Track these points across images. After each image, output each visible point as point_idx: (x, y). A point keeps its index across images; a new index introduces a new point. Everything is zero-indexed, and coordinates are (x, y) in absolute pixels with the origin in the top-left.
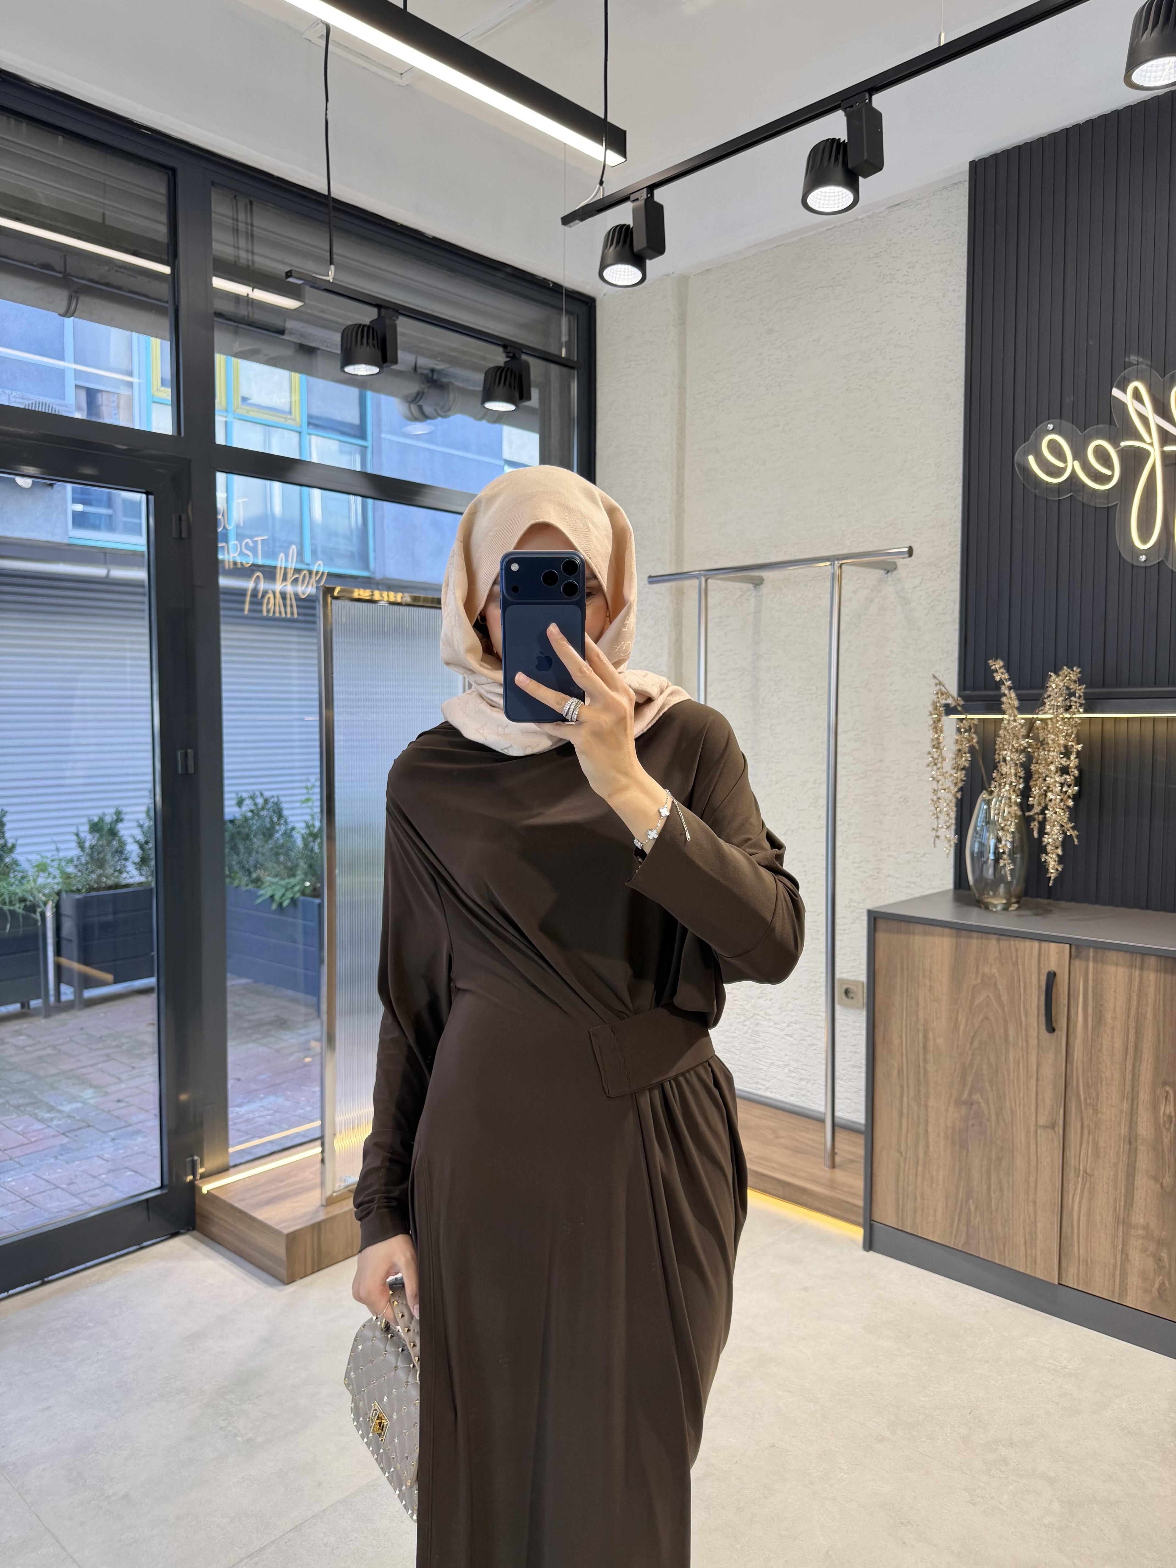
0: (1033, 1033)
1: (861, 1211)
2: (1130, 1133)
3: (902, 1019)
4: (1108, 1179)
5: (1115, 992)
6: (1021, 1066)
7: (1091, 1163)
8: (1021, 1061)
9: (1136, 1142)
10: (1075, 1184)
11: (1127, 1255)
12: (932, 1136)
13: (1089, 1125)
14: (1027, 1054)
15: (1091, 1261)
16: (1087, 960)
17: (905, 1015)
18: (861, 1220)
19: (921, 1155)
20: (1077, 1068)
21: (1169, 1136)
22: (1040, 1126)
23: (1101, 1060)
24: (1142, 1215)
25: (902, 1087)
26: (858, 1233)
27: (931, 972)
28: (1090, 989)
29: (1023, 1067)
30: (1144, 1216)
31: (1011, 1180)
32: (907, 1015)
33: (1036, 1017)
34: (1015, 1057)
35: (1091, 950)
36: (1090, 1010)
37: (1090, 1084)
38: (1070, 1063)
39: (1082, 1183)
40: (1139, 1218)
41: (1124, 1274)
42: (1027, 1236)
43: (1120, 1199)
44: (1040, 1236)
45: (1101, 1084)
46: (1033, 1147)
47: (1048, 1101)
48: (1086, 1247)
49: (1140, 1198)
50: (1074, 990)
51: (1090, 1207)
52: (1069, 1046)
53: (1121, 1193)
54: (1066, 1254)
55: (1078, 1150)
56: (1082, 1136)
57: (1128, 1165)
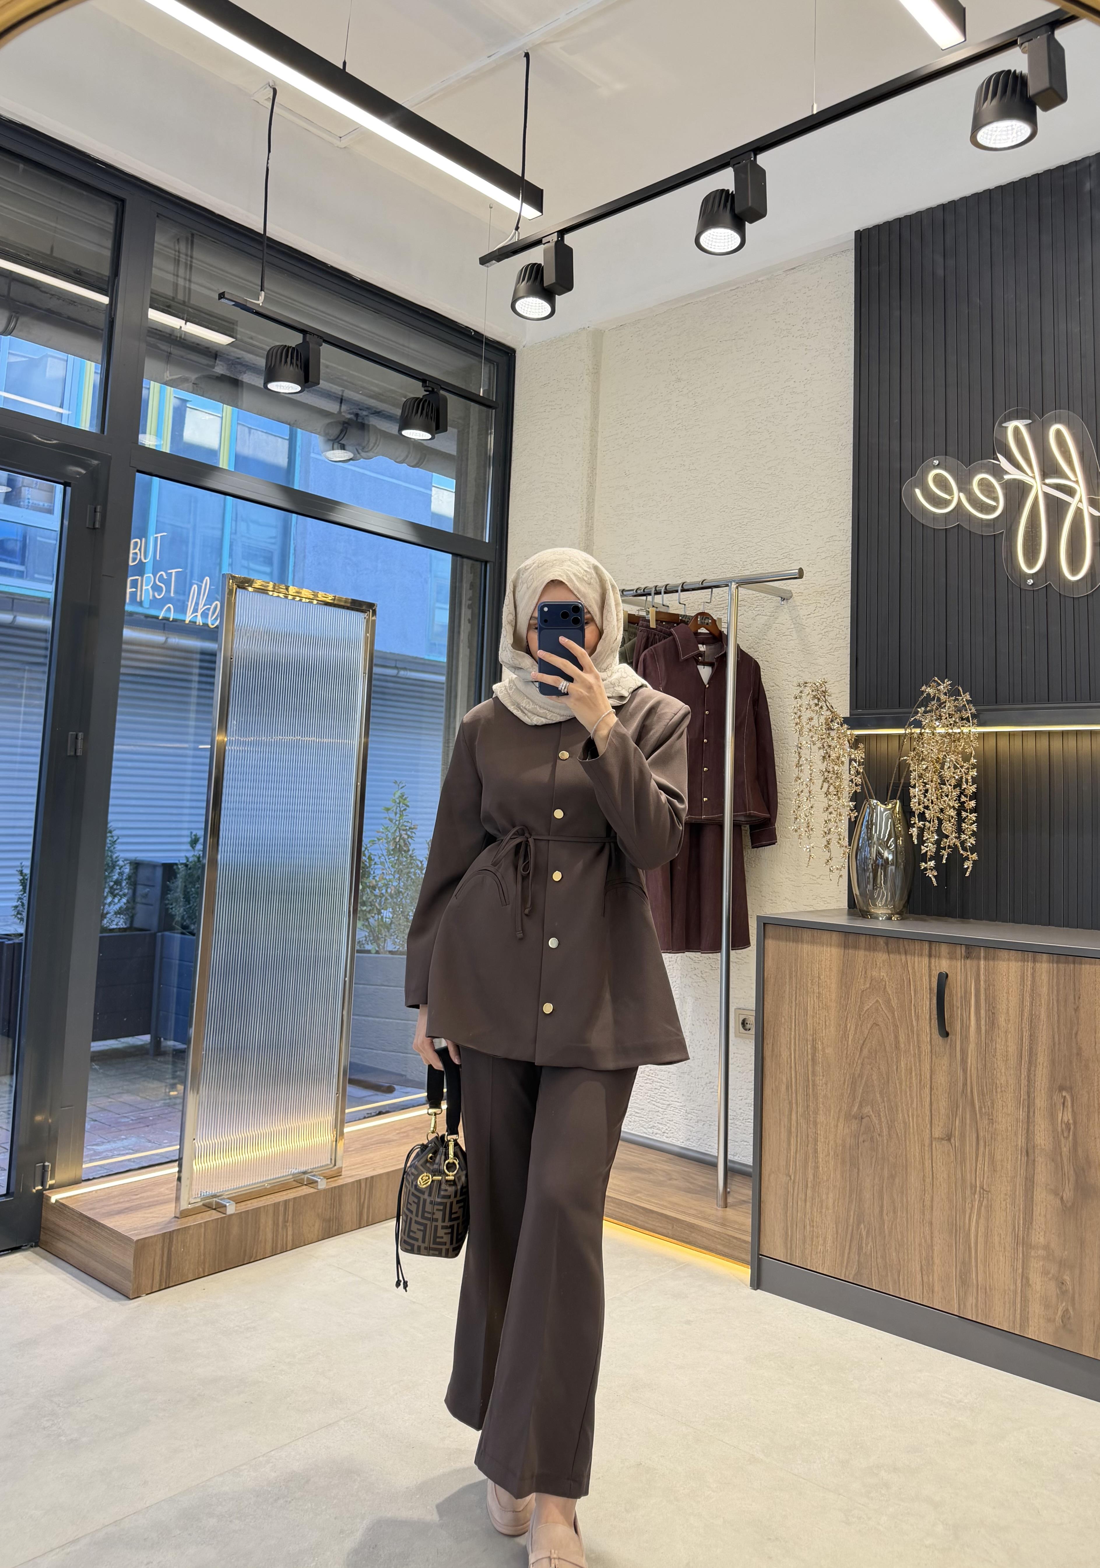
0: (926, 1038)
1: (749, 1247)
2: (1027, 1143)
3: (791, 1029)
4: (1006, 1194)
5: (1008, 993)
6: (913, 1074)
7: (988, 1178)
8: (913, 1069)
9: (1034, 1153)
10: (972, 1201)
11: (1027, 1279)
12: (821, 1156)
13: (984, 1136)
14: (920, 1061)
15: (990, 1287)
16: (978, 960)
17: (793, 1026)
18: (748, 1257)
19: (810, 1178)
20: (971, 1074)
21: (1067, 1145)
22: (935, 1139)
23: (996, 1065)
24: (1042, 1233)
25: (790, 1103)
26: (745, 1272)
27: (819, 979)
28: (982, 991)
29: (916, 1074)
30: (1044, 1235)
31: (905, 1200)
32: (795, 1025)
33: (928, 1022)
34: (907, 1064)
35: (982, 949)
36: (983, 1014)
37: (985, 1089)
38: (963, 1070)
39: (979, 1200)
40: (1038, 1237)
41: (1025, 1301)
42: (923, 1262)
43: (1019, 1217)
44: (937, 1261)
45: (996, 1092)
46: (928, 1163)
47: (943, 1111)
48: (985, 1272)
49: (1040, 1215)
50: (966, 992)
51: (988, 1226)
52: (964, 1052)
53: (1019, 1210)
54: (964, 1280)
55: (974, 1165)
56: (977, 1149)
57: (1026, 1179)
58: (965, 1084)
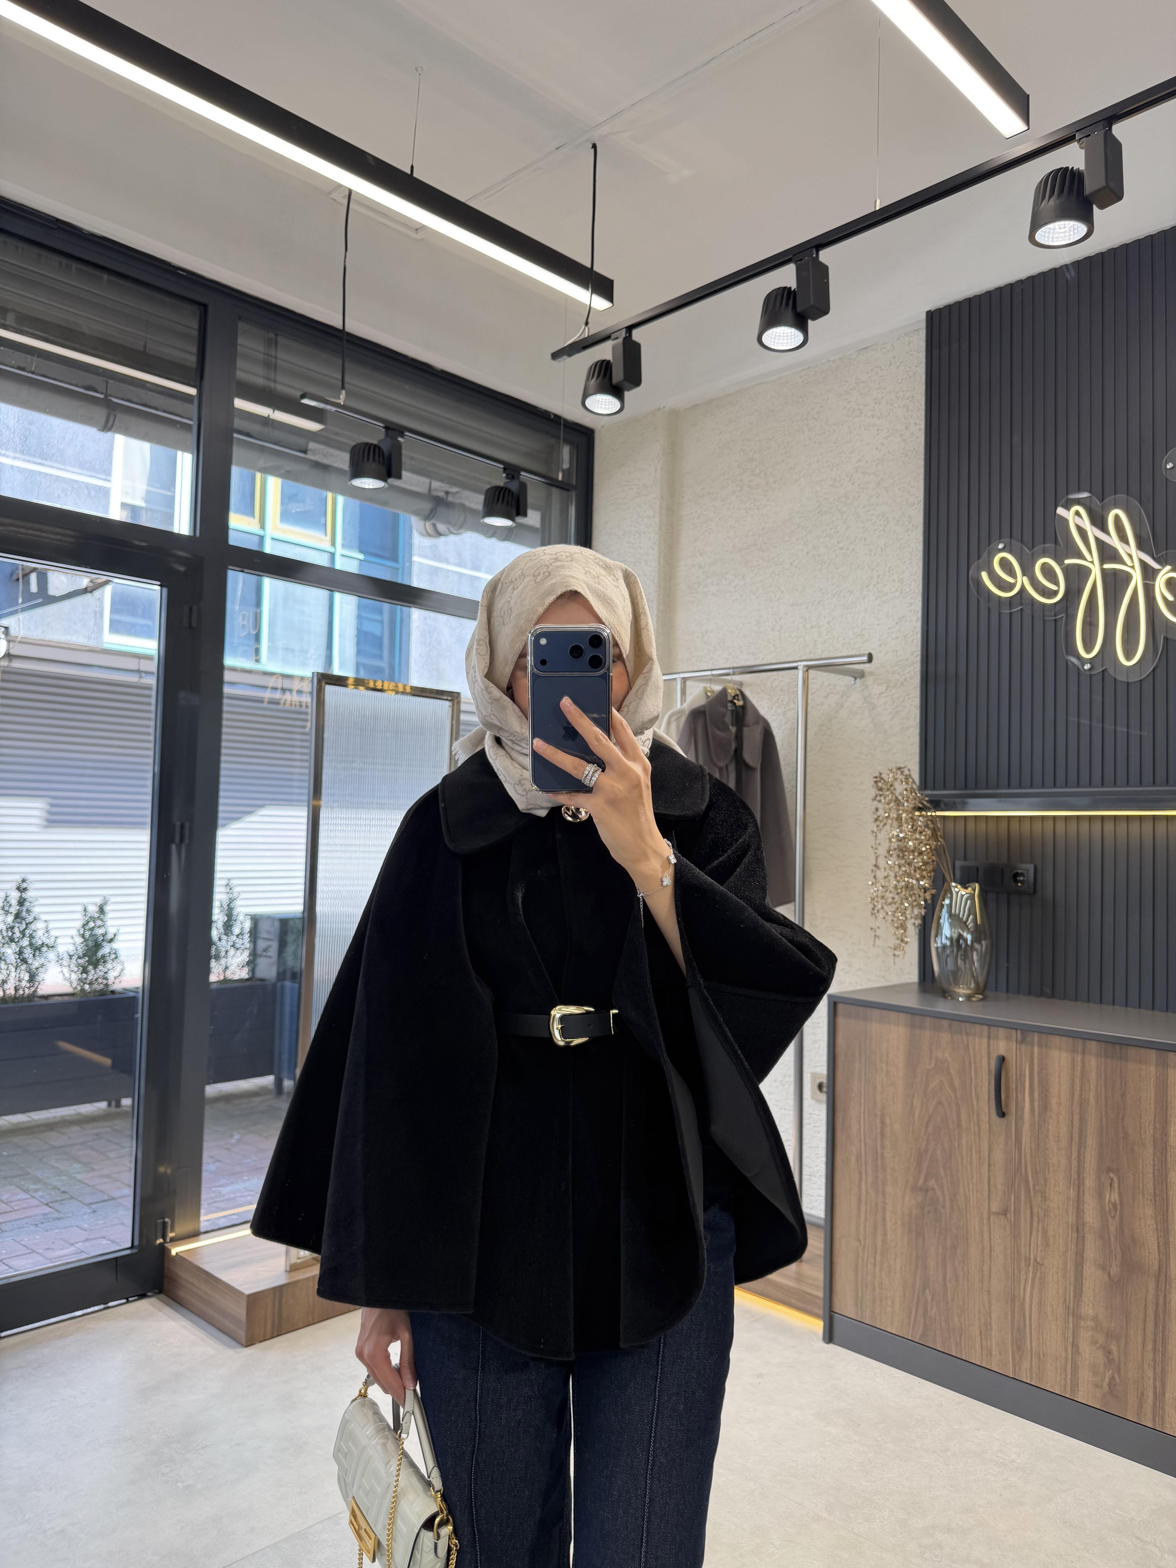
0: (984, 1118)
1: (821, 1302)
2: (1077, 1221)
3: (860, 1104)
4: (1058, 1268)
5: (1059, 1077)
6: (974, 1150)
7: (1041, 1251)
8: (974, 1146)
9: (1084, 1230)
10: (1027, 1272)
11: (1077, 1347)
12: (889, 1224)
13: (1038, 1212)
14: (979, 1138)
15: (1043, 1353)
16: (1033, 1045)
17: (863, 1101)
18: (821, 1312)
19: (879, 1244)
20: (1025, 1154)
21: (1114, 1224)
22: (993, 1213)
23: (1048, 1146)
24: (1091, 1306)
25: (860, 1173)
26: (818, 1326)
27: (887, 1057)
28: (1036, 1075)
29: (976, 1152)
30: (1093, 1307)
31: (966, 1269)
32: (865, 1101)
33: (987, 1101)
34: (967, 1141)
35: (1036, 1035)
36: (1036, 1094)
37: (1038, 1168)
38: (1018, 1149)
39: (1033, 1272)
40: (1087, 1310)
41: (1075, 1368)
42: (982, 1327)
43: (1070, 1289)
44: (995, 1327)
45: (1049, 1171)
46: (986, 1235)
47: (999, 1187)
48: (1038, 1339)
49: (1089, 1288)
50: (1021, 1075)
51: (1041, 1298)
52: (1018, 1132)
53: (1070, 1283)
54: (1019, 1346)
55: (1028, 1238)
56: (1031, 1224)
57: (1076, 1253)
58: (1020, 1162)
